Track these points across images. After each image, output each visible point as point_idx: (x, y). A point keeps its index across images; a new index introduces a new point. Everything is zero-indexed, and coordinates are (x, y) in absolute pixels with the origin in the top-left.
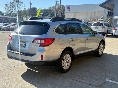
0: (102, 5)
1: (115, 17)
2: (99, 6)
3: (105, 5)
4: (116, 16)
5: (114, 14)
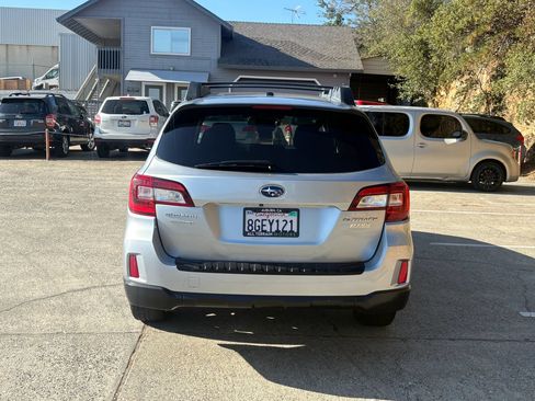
0: (70, 20)
1: (131, 72)
2: (58, 20)
3: (79, 20)
4: (133, 69)
5: (125, 61)
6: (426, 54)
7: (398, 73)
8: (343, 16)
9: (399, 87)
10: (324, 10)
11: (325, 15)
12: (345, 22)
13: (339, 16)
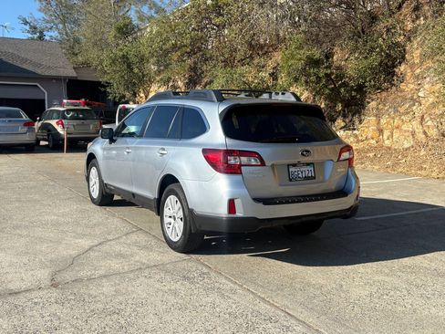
6: (129, 66)
7: (104, 79)
8: (45, 33)
9: (108, 90)
10: (27, 27)
11: (28, 32)
12: (47, 38)
13: (41, 33)
